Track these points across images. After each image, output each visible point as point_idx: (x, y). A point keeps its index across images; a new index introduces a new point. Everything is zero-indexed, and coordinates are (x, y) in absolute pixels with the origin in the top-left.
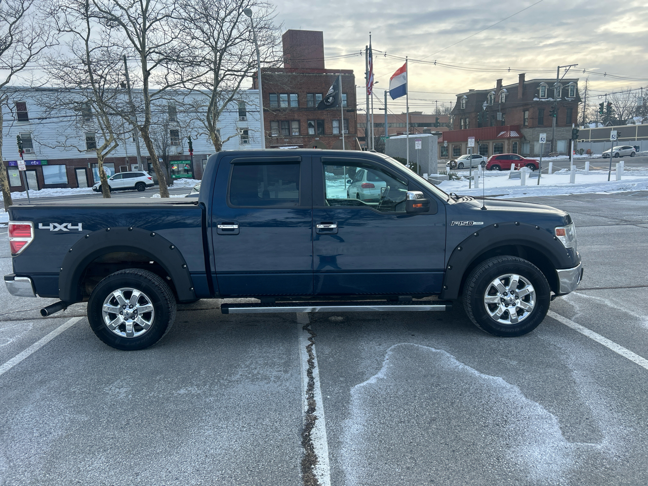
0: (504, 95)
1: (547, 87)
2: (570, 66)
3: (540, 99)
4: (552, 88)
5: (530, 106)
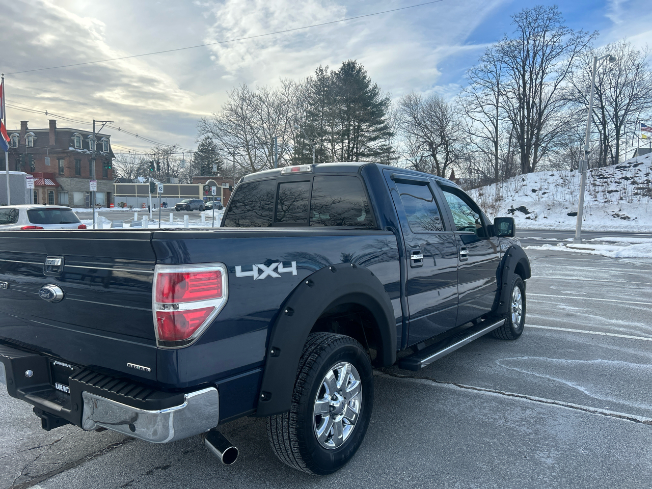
0: (31, 139)
1: (82, 138)
2: (106, 122)
3: (76, 149)
4: (87, 140)
5: (66, 155)
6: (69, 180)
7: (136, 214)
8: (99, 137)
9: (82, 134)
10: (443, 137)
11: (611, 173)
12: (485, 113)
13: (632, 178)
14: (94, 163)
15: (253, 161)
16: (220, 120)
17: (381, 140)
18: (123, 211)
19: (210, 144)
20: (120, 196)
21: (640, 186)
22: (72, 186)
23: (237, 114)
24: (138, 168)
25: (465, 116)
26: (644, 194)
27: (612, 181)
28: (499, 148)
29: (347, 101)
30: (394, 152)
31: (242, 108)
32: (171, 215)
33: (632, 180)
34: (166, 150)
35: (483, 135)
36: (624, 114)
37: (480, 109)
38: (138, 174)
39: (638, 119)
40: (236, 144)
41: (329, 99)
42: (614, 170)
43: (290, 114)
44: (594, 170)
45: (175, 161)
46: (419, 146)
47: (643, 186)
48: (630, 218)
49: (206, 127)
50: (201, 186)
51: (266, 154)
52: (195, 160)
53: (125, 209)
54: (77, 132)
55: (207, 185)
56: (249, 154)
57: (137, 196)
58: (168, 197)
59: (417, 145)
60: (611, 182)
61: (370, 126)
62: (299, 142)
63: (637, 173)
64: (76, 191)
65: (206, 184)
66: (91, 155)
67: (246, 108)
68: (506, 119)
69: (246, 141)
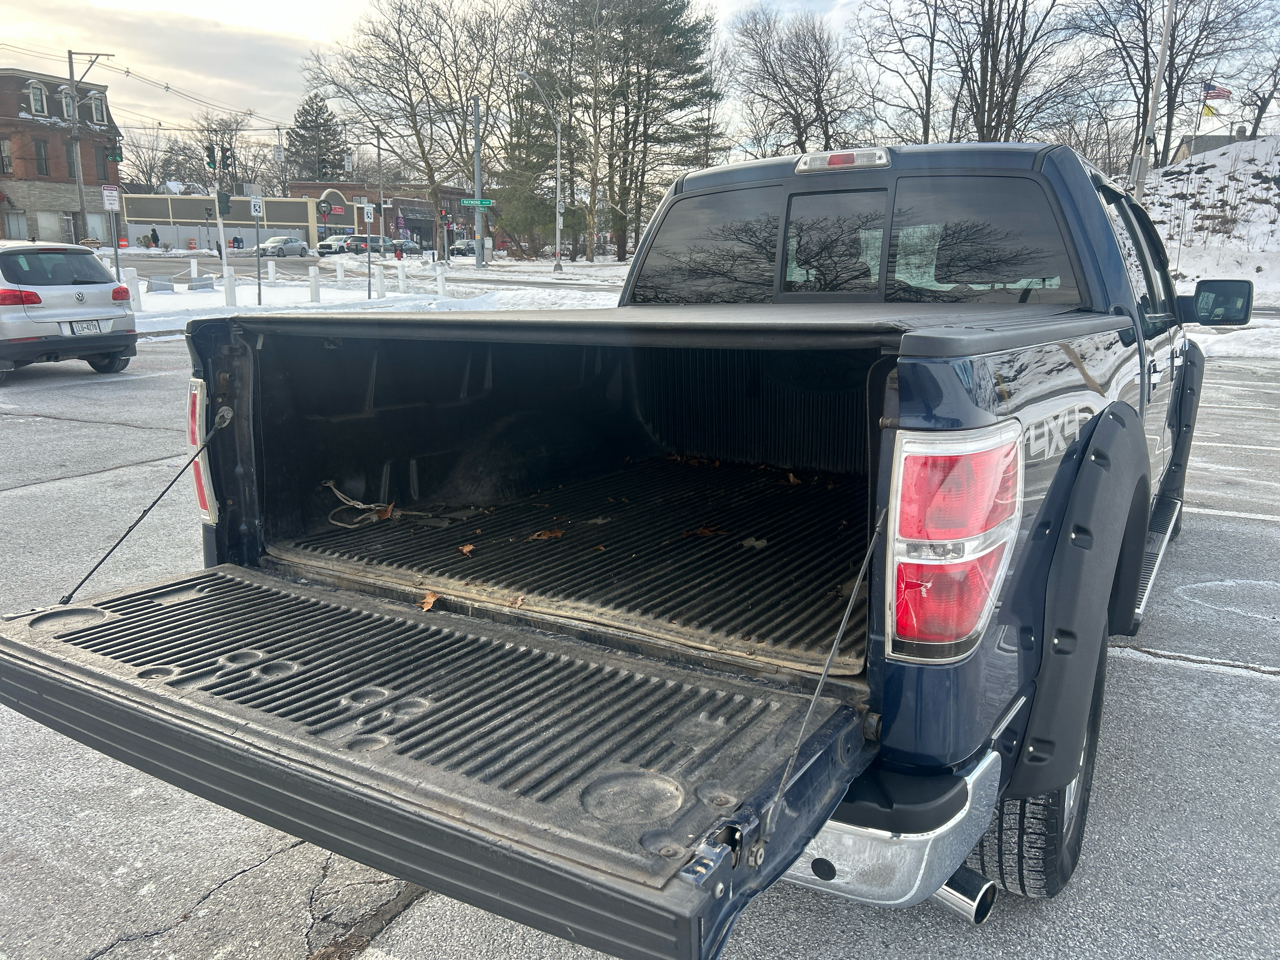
1: (45, 92)
2: (98, 55)
3: (34, 115)
4: (56, 96)
5: (13, 129)
6: (24, 185)
7: (194, 262)
8: (82, 90)
9: (46, 84)
10: (819, 104)
11: (1152, 186)
12: (907, 54)
13: (1193, 196)
14: (77, 149)
15: (427, 149)
16: (353, 56)
17: (695, 108)
18: (149, 256)
19: (321, 110)
20: (136, 222)
21: (1209, 212)
22: (32, 199)
23: (386, 42)
24: (166, 160)
25: (865, 60)
26: (1214, 229)
27: (1155, 201)
28: (931, 131)
29: (624, 21)
30: (720, 135)
31: (398, 32)
32: (271, 265)
33: (1193, 200)
34: (226, 122)
35: (899, 102)
36: (1188, 63)
37: (898, 46)
38: (166, 176)
39: (1214, 73)
40: (388, 111)
41: (585, 14)
42: (1160, 179)
43: (501, 47)
44: (1121, 179)
45: (249, 147)
46: (772, 124)
47: (1215, 212)
48: (1186, 277)
49: (323, 73)
50: (311, 204)
51: (451, 135)
52: (290, 145)
53: (153, 251)
54: (34, 78)
55: (323, 202)
56: (418, 134)
57: (175, 223)
58: (243, 226)
59: (767, 120)
60: (1153, 203)
61: (672, 77)
62: (521, 110)
63: (1203, 187)
64: (42, 211)
65: (322, 198)
66: (68, 130)
67: (407, 30)
68: (952, 68)
69: (411, 105)
